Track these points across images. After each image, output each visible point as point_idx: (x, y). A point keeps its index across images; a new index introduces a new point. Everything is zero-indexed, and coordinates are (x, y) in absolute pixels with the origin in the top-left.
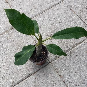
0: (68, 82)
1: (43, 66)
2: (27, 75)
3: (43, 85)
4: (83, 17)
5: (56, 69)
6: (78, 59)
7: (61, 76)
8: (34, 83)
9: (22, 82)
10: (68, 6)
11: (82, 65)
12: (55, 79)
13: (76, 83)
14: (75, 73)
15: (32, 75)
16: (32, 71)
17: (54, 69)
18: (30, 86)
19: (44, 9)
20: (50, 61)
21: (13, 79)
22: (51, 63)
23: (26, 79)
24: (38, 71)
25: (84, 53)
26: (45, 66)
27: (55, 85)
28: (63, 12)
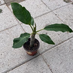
0: (55, 70)
1: (35, 56)
2: (20, 63)
3: (33, 72)
4: (67, 23)
5: (45, 60)
6: (63, 53)
7: (48, 66)
8: (26, 70)
9: (16, 68)
10: (56, 15)
11: (66, 58)
12: (44, 68)
13: (61, 71)
14: (61, 63)
15: (24, 63)
16: (25, 60)
17: (44, 60)
18: (22, 72)
19: (37, 16)
20: (40, 53)
21: (8, 65)
22: (41, 54)
23: (20, 66)
24: (30, 60)
25: (68, 49)
26: (36, 57)
27: (43, 72)
28: (52, 19)
